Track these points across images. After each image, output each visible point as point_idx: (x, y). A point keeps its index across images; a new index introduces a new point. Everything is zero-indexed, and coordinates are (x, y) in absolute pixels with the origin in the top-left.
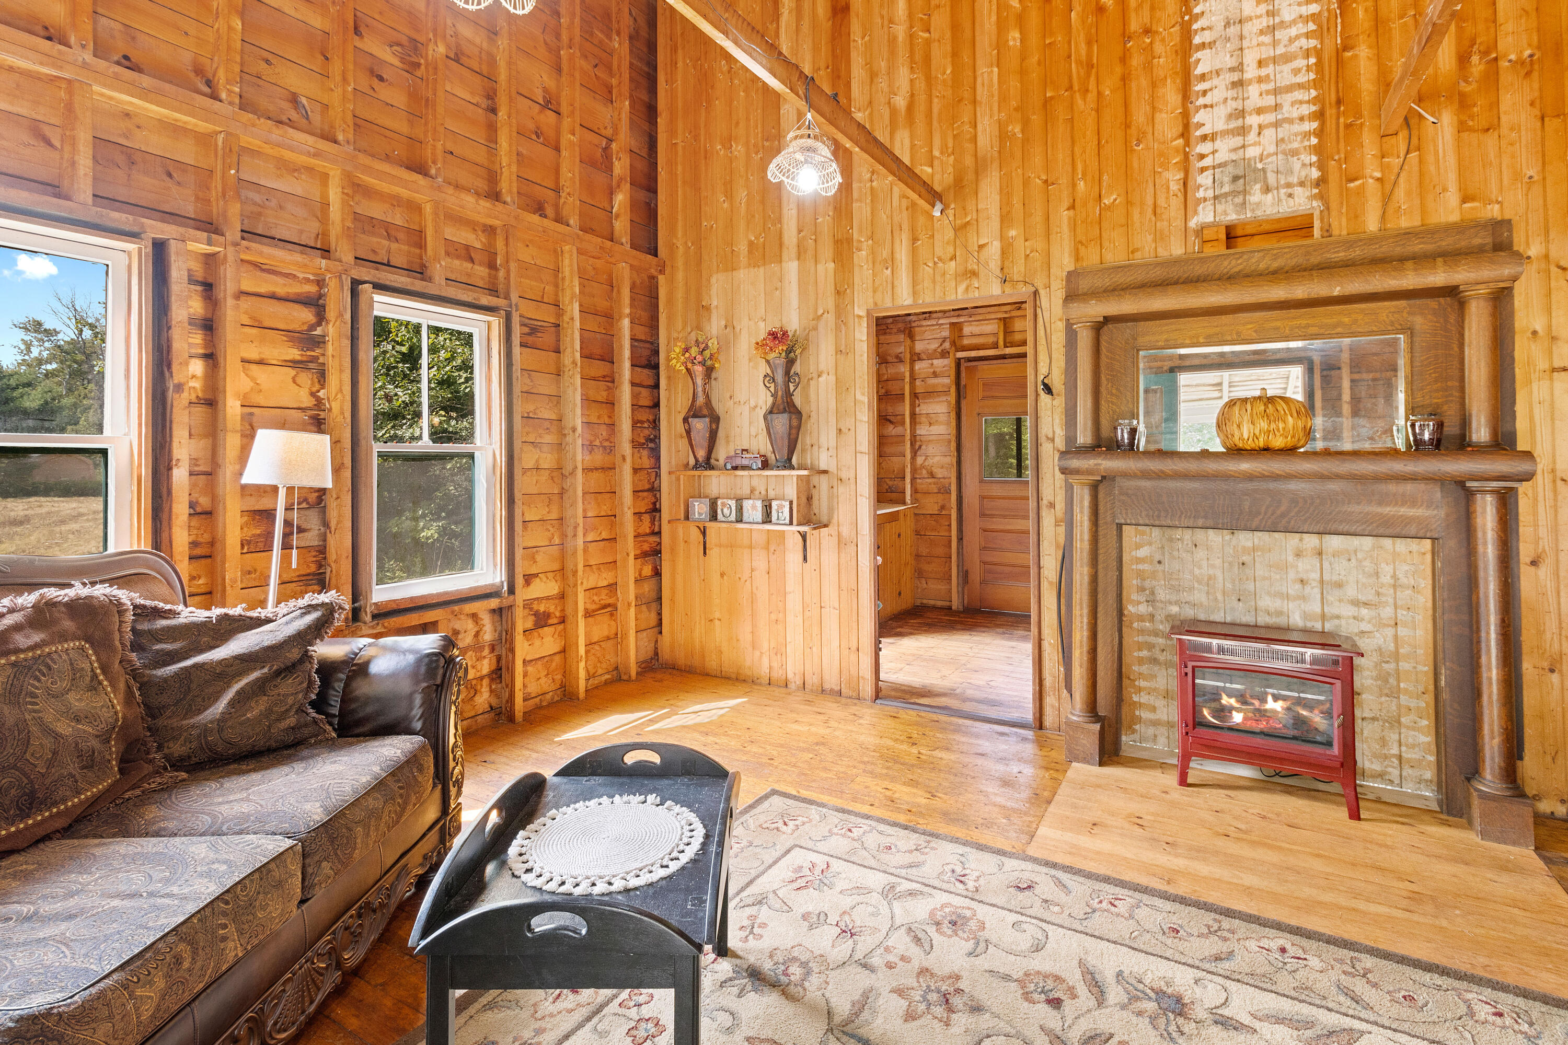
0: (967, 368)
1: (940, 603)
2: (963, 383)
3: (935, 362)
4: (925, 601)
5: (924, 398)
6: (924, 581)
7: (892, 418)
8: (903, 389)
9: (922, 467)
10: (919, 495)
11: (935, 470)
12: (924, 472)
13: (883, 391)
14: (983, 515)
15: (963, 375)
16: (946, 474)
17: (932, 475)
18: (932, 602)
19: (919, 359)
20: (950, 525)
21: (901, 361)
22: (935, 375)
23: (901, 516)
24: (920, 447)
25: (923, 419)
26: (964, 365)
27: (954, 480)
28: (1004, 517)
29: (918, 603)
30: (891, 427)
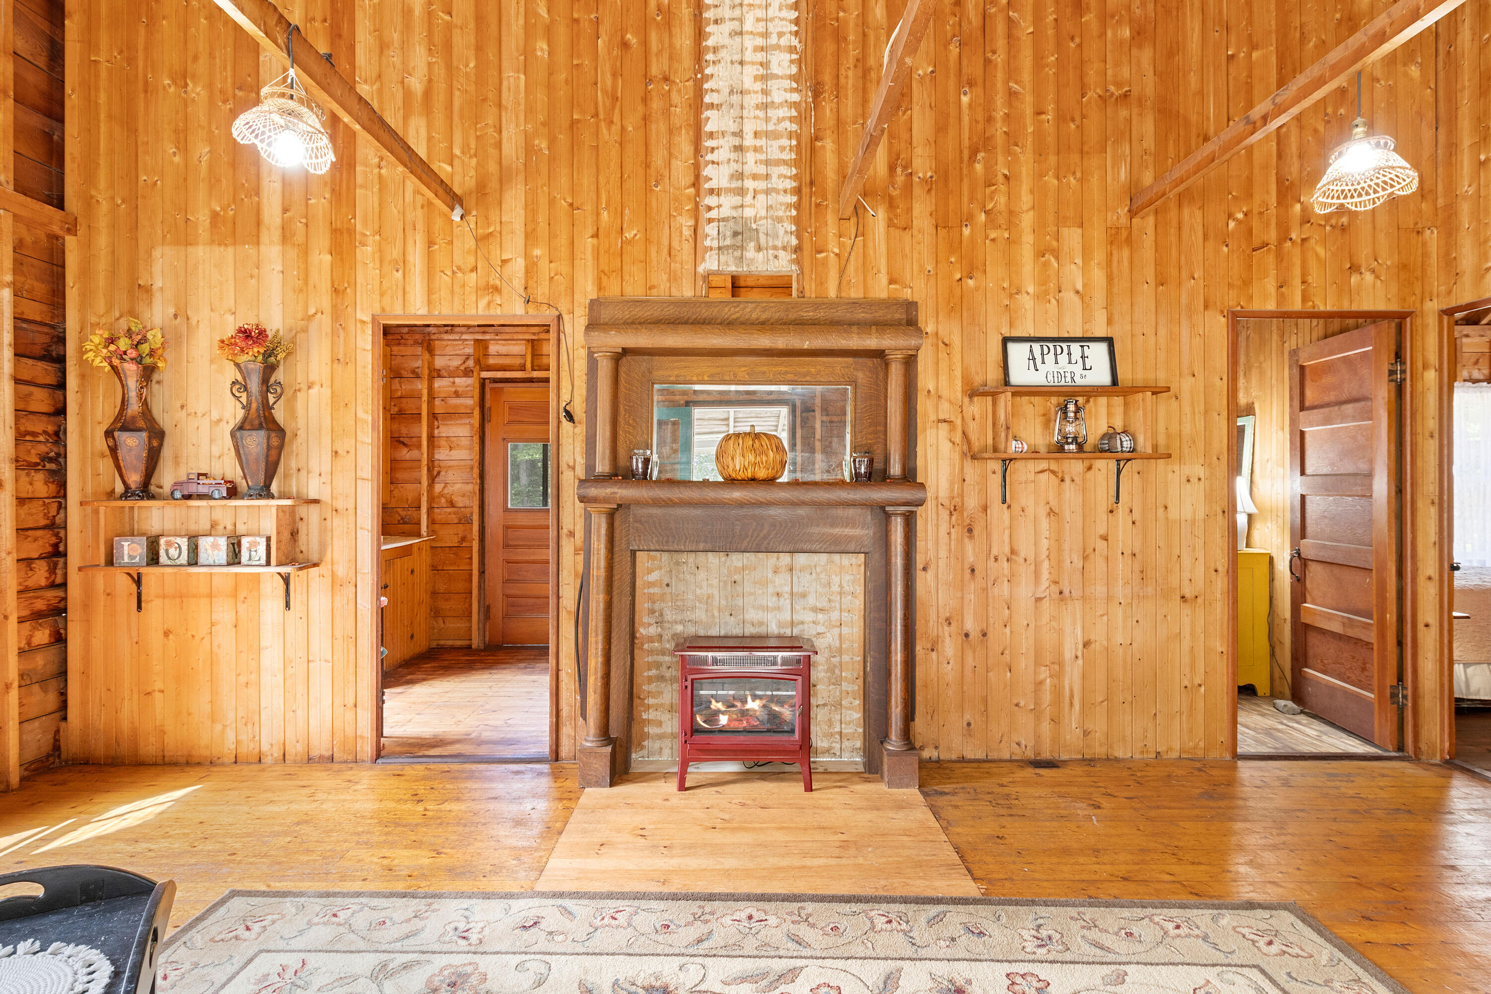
0: (491, 389)
1: (459, 643)
2: (487, 405)
3: (457, 380)
4: (442, 642)
5: (444, 419)
6: (440, 620)
7: (406, 440)
8: (420, 408)
9: (441, 495)
10: (437, 527)
11: (455, 498)
12: (443, 500)
13: (394, 410)
14: (506, 546)
15: (488, 396)
16: (467, 502)
17: (452, 504)
18: (450, 643)
19: (439, 376)
20: (471, 558)
21: (418, 377)
22: (457, 394)
23: (415, 549)
24: (439, 473)
25: (443, 443)
26: (489, 386)
27: (476, 510)
28: (530, 547)
29: (434, 644)
30: (405, 451)
